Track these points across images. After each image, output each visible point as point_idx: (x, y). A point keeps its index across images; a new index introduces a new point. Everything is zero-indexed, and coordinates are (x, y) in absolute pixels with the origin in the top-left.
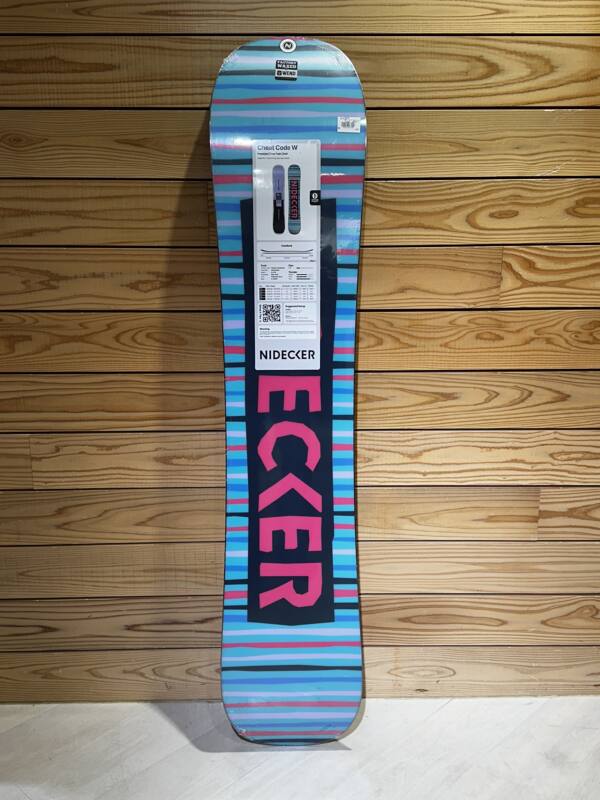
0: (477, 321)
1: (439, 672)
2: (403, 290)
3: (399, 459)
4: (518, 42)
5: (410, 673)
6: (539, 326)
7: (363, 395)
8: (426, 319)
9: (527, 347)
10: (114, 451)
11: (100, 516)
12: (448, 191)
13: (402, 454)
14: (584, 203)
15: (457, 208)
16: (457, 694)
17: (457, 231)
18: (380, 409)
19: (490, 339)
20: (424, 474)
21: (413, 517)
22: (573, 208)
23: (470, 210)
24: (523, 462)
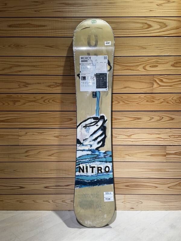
0: (147, 97)
1: (137, 203)
2: (125, 88)
3: (125, 137)
4: (157, 19)
5: (129, 203)
6: (164, 98)
7: (114, 118)
8: (132, 96)
9: (161, 104)
10: (42, 134)
11: (38, 153)
12: (138, 60)
13: (126, 136)
14: (177, 63)
15: (140, 65)
16: (143, 210)
17: (140, 71)
18: (119, 122)
19: (151, 102)
20: (132, 141)
21: (129, 155)
22: (173, 64)
23: (144, 65)
24: (161, 138)
